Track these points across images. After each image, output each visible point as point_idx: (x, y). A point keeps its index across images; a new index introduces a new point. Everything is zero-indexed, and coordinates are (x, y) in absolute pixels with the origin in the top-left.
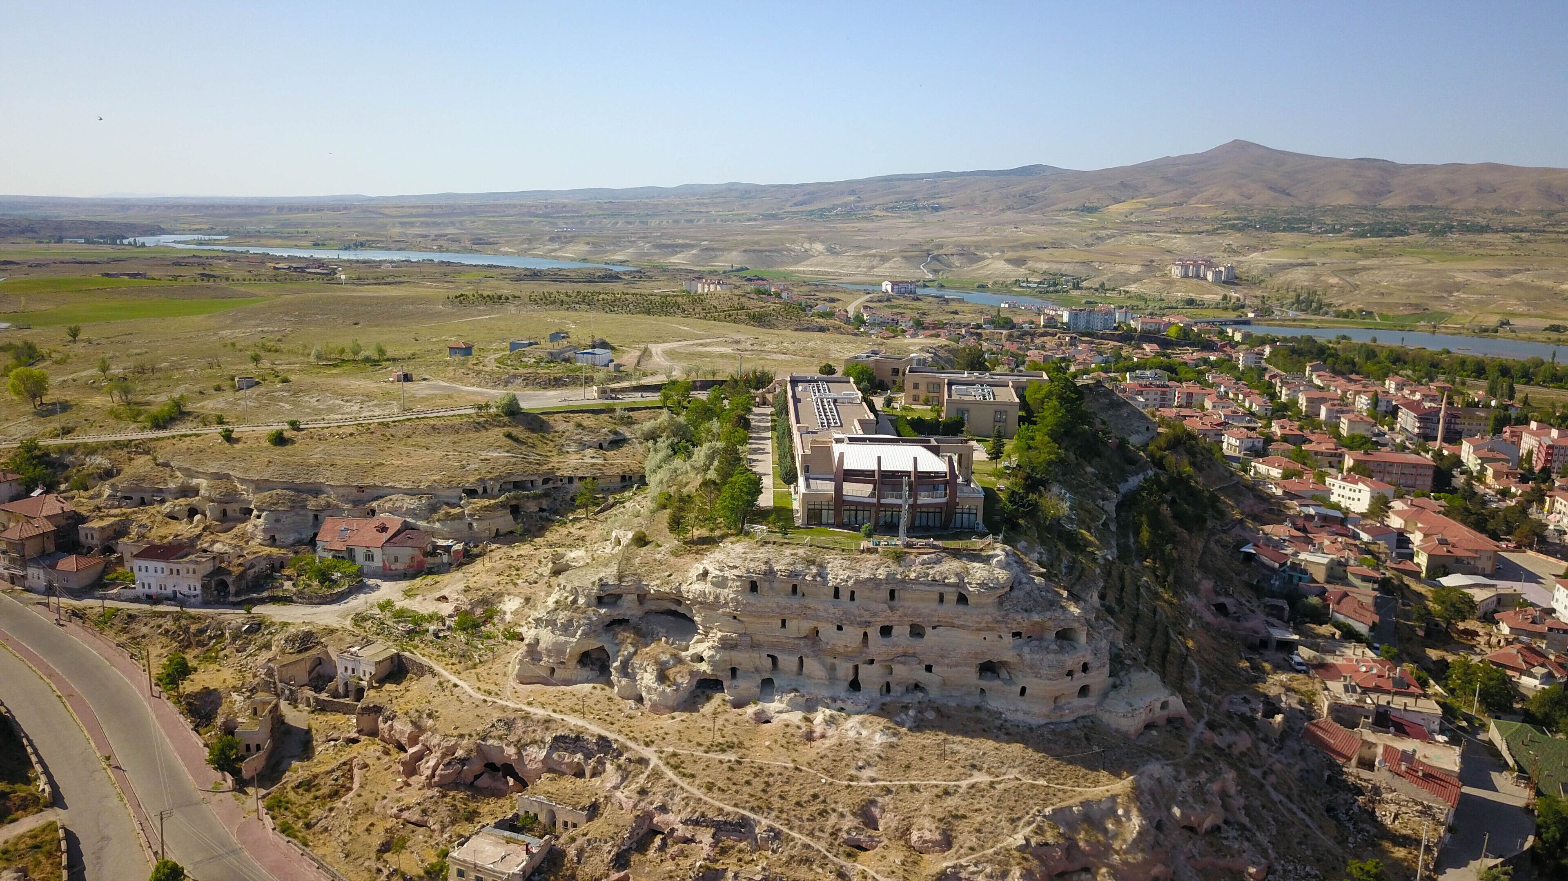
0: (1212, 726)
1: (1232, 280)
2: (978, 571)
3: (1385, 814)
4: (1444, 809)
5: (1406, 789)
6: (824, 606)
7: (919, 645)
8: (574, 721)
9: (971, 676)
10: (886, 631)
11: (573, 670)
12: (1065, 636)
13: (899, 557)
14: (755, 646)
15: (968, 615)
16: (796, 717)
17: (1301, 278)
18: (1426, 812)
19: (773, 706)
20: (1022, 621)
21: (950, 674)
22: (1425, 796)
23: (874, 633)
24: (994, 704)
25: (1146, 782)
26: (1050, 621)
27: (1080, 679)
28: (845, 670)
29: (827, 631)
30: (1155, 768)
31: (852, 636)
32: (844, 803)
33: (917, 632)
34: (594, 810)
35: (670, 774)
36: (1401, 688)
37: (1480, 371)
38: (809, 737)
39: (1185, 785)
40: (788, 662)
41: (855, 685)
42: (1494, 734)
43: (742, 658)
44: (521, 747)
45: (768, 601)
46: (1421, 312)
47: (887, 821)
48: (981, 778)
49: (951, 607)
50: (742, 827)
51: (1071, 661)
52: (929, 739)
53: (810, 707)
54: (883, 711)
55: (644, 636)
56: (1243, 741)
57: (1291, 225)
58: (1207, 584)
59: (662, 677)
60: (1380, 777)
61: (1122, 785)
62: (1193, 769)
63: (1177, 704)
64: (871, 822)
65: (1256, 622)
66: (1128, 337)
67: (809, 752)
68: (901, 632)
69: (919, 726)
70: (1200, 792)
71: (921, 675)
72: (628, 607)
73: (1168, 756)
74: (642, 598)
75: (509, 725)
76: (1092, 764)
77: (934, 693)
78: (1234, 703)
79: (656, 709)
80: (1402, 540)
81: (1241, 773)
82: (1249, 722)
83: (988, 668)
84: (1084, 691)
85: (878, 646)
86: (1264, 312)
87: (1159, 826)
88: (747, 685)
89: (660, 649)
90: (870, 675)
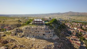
0: (61, 40)
1: (70, 18)
2: (43, 27)
3: (74, 46)
4: (79, 46)
5: (76, 45)
6: (31, 30)
7: (38, 33)
8: (13, 38)
9: (42, 35)
10: (36, 32)
11: (14, 35)
12: (49, 32)
13: (37, 26)
14: (26, 33)
15: (42, 30)
16: (29, 38)
17: (74, 18)
18: (78, 46)
19: (27, 38)
20: (46, 31)
21: (41, 35)
22: (77, 45)
23: (35, 32)
24: (44, 37)
25: (55, 43)
26: (48, 31)
27: (50, 35)
28: (33, 35)
29: (32, 32)
30: (56, 42)
31: (33, 32)
32: (31, 44)
33: (38, 32)
34: (12, 45)
35: (18, 42)
36: (76, 38)
37: (84, 23)
38: (30, 40)
39: (58, 44)
40: (29, 34)
41: (34, 36)
42: (83, 41)
43: (26, 34)
44: (9, 40)
45: (27, 30)
46: (81, 20)
47: (34, 46)
48: (42, 43)
49: (41, 30)
50: (22, 46)
51: (50, 34)
52: (38, 40)
53: (30, 38)
54: (35, 38)
55: (19, 32)
56: (64, 41)
57: (73, 16)
58: (64, 32)
59: (20, 35)
60: (74, 44)
61: (53, 44)
62: (59, 42)
63: (58, 38)
64: (33, 46)
65: (67, 34)
66: (63, 21)
67: (29, 41)
68: (37, 32)
69: (38, 39)
70: (59, 44)
71: (39, 35)
72: (18, 31)
73: (57, 42)
74: (20, 30)
75: (8, 39)
76: (51, 42)
77: (40, 36)
78: (63, 38)
79: (19, 38)
80: (78, 31)
81: (63, 43)
82: (64, 40)
83: (44, 35)
84: (51, 36)
85: (35, 33)
86: (71, 20)
87: (56, 47)
88: (26, 36)
89: (20, 33)
90: (35, 35)
